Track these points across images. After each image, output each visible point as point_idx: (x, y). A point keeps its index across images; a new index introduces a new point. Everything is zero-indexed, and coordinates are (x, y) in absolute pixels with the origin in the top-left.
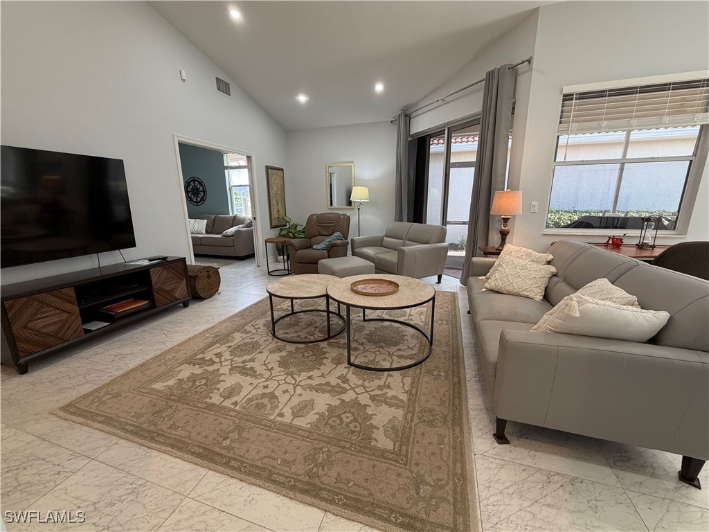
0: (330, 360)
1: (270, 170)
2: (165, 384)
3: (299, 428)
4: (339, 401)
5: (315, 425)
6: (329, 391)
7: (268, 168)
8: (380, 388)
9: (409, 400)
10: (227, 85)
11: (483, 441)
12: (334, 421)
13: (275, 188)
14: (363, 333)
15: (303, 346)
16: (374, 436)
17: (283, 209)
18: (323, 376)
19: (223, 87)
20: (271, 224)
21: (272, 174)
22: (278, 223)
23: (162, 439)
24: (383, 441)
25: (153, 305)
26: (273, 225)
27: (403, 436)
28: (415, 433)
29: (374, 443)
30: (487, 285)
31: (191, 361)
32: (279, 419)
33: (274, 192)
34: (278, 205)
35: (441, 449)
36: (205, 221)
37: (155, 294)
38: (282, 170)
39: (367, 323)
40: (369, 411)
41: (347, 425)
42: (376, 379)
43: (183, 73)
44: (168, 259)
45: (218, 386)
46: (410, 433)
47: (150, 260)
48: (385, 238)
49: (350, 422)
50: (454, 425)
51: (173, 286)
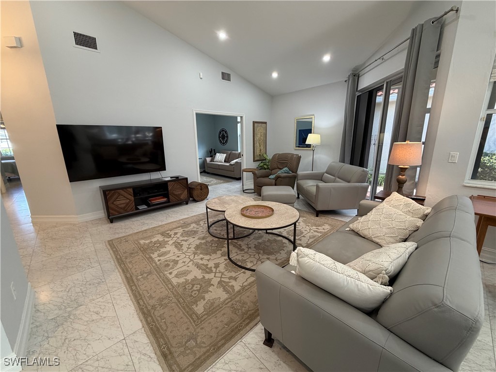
0: (221, 252)
1: (256, 124)
2: (145, 242)
3: (171, 283)
4: (202, 277)
5: (179, 285)
6: (202, 270)
7: (254, 123)
8: (230, 278)
9: (239, 291)
10: (229, 75)
11: (256, 337)
12: (189, 287)
13: (259, 136)
14: (258, 241)
15: (217, 239)
16: (198, 303)
17: (265, 149)
18: (208, 260)
19: (226, 77)
20: (254, 159)
21: (258, 126)
22: (259, 158)
23: (123, 266)
24: (199, 308)
25: (168, 201)
26: (256, 159)
27: (213, 309)
28: (220, 311)
29: (194, 306)
30: (351, 226)
31: (163, 234)
32: (168, 275)
33: (258, 138)
34: (260, 146)
35: (224, 327)
36: (225, 155)
37: (170, 196)
38: (266, 123)
39: (267, 235)
40: (211, 289)
41: (192, 292)
42: (234, 271)
43: (201, 74)
44: (179, 178)
45: (161, 249)
46: (218, 310)
47: (171, 178)
48: (325, 174)
49: (195, 290)
50: (248, 318)
51: (180, 193)
